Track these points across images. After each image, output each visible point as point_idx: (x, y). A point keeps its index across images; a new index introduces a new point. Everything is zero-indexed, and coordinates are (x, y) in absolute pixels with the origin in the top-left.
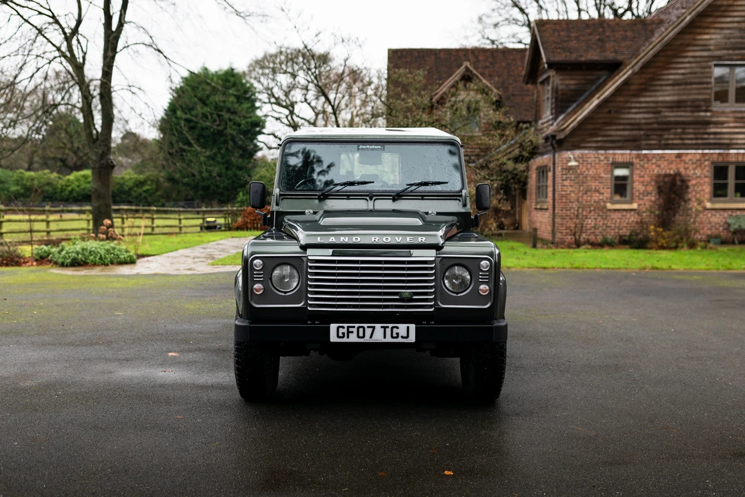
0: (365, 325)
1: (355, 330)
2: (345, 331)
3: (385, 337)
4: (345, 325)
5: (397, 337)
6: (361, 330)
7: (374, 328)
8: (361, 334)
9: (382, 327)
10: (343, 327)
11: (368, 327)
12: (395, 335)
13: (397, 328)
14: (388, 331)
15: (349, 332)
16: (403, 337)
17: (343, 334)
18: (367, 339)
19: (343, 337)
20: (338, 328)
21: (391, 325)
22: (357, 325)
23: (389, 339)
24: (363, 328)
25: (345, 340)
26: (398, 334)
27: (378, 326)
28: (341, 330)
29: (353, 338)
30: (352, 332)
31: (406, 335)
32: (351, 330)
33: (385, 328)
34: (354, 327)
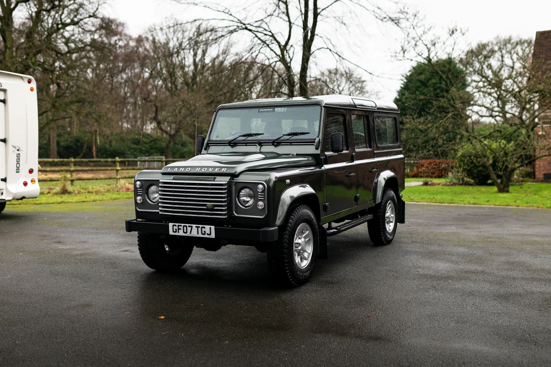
0: (187, 225)
1: (182, 228)
2: (176, 228)
3: (198, 234)
4: (177, 224)
5: (205, 234)
6: (185, 228)
7: (192, 227)
8: (185, 231)
9: (196, 227)
10: (176, 226)
11: (189, 226)
12: (203, 233)
13: (205, 228)
14: (200, 229)
15: (179, 229)
16: (208, 234)
17: (176, 229)
18: (188, 234)
19: (176, 232)
20: (173, 225)
21: (201, 226)
22: (183, 225)
23: (200, 235)
24: (186, 226)
25: (177, 234)
26: (205, 232)
27: (194, 226)
28: (175, 227)
29: (181, 233)
30: (180, 229)
31: (209, 233)
32: (180, 227)
33: (198, 227)
34: (181, 226)
